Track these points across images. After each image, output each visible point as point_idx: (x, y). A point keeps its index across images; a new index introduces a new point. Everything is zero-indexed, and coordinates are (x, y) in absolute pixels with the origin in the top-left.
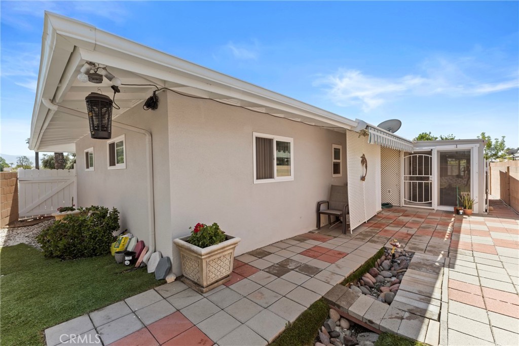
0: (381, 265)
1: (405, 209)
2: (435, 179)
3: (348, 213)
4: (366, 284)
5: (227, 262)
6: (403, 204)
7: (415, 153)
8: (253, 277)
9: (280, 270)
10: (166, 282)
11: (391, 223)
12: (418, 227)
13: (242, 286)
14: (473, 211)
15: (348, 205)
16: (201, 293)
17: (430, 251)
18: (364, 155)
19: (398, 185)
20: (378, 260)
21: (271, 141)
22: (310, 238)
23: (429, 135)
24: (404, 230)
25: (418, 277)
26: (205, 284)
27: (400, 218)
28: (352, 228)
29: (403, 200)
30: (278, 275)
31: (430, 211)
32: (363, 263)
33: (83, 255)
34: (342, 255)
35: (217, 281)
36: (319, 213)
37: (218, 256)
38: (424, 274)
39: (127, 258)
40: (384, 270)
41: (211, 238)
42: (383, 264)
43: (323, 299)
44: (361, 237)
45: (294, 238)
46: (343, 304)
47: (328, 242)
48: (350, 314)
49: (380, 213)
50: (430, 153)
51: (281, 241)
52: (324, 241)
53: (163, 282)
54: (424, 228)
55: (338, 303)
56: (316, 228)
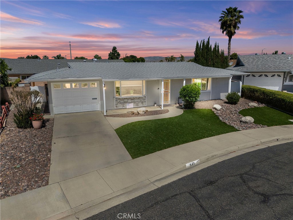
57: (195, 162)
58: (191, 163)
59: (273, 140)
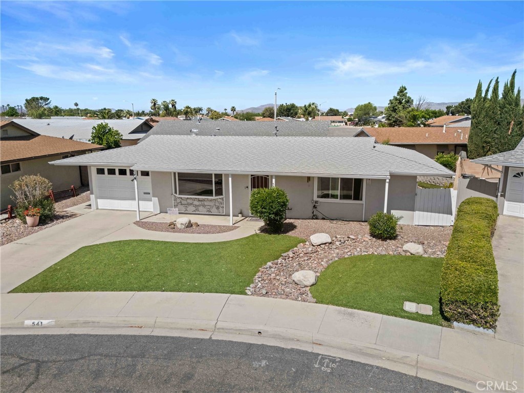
57: (45, 322)
58: (36, 322)
59: (248, 330)
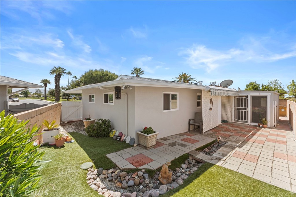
0: (213, 146)
1: (234, 123)
2: (249, 109)
3: (202, 125)
4: (205, 151)
5: (155, 140)
6: (233, 121)
7: (239, 96)
8: (163, 146)
9: (173, 145)
10: (134, 146)
11: (224, 130)
12: (235, 132)
13: (159, 148)
14: (268, 126)
15: (202, 121)
16: (147, 149)
17: (235, 142)
18: (211, 98)
19: (231, 112)
20: (212, 144)
21: (169, 95)
22: (185, 135)
23: (255, 83)
24: (228, 133)
25: (224, 150)
26: (148, 147)
27: (229, 128)
28: (204, 131)
29: (233, 119)
30: (172, 146)
31: (246, 125)
32: (205, 144)
33: (101, 136)
34: (197, 141)
35: (151, 146)
36: (190, 124)
37: (152, 138)
38: (228, 149)
39: (118, 138)
40: (214, 148)
41: (150, 132)
42: (214, 146)
43: (187, 153)
44: (208, 135)
45: (179, 135)
46: (194, 155)
47: (193, 136)
48: (196, 158)
49: (220, 125)
50: (247, 97)
51: (173, 135)
52: (191, 136)
53: (133, 146)
54: (238, 133)
55: (192, 155)
56: (188, 131)
